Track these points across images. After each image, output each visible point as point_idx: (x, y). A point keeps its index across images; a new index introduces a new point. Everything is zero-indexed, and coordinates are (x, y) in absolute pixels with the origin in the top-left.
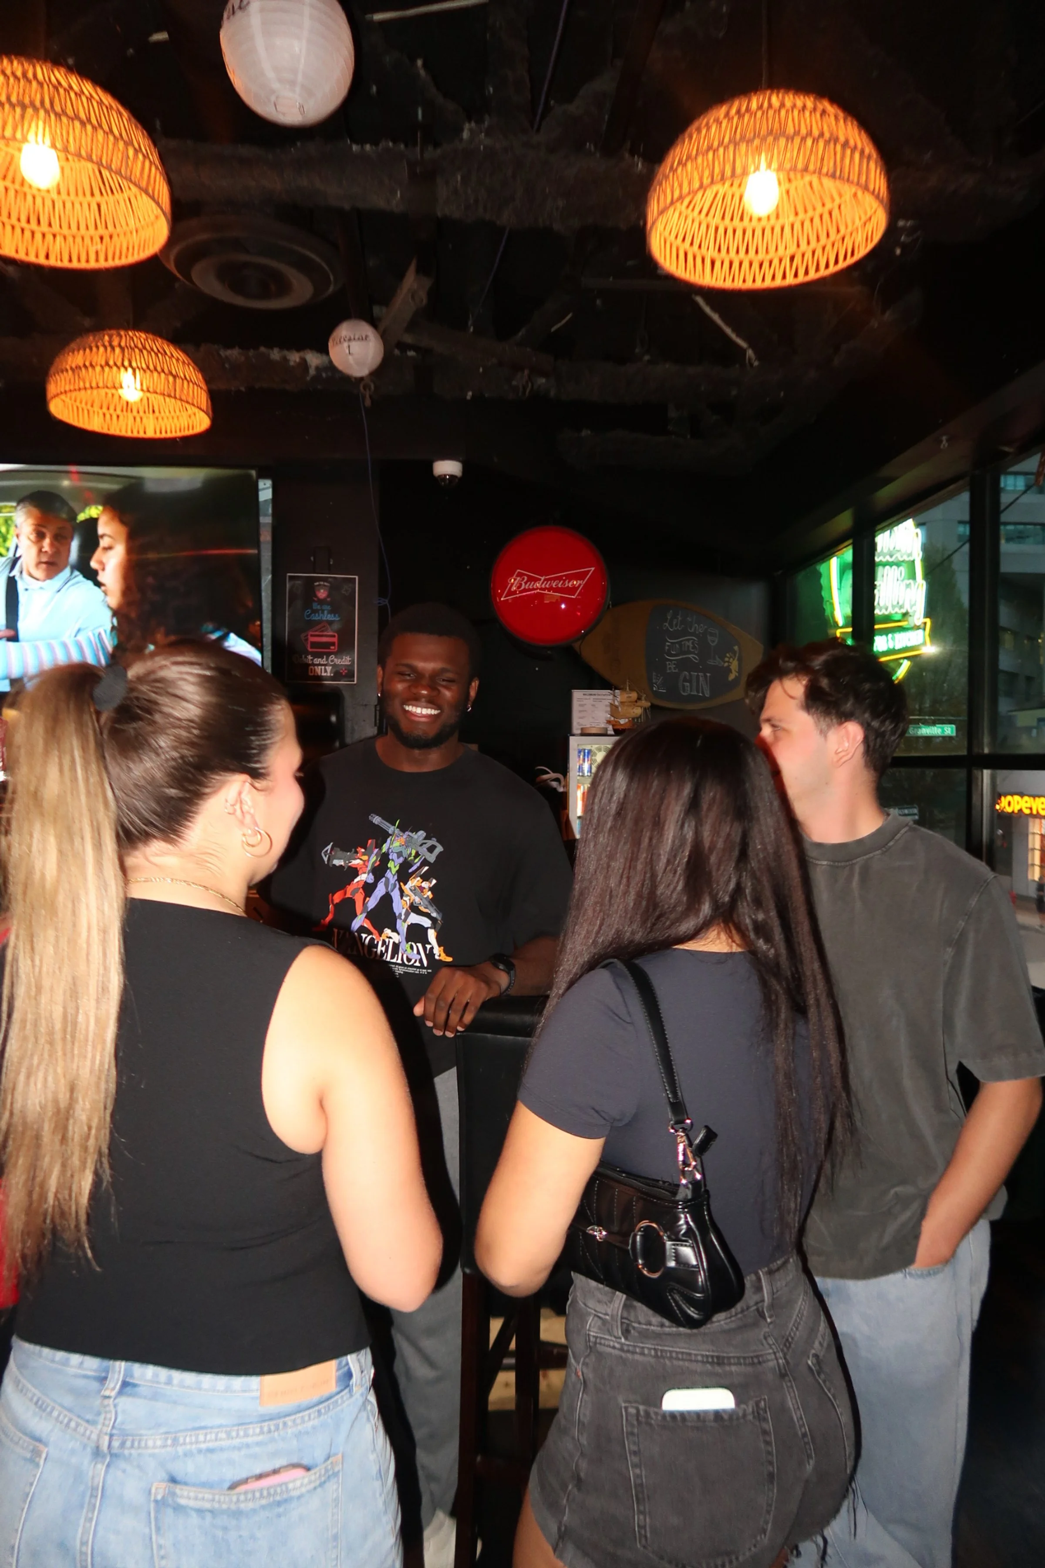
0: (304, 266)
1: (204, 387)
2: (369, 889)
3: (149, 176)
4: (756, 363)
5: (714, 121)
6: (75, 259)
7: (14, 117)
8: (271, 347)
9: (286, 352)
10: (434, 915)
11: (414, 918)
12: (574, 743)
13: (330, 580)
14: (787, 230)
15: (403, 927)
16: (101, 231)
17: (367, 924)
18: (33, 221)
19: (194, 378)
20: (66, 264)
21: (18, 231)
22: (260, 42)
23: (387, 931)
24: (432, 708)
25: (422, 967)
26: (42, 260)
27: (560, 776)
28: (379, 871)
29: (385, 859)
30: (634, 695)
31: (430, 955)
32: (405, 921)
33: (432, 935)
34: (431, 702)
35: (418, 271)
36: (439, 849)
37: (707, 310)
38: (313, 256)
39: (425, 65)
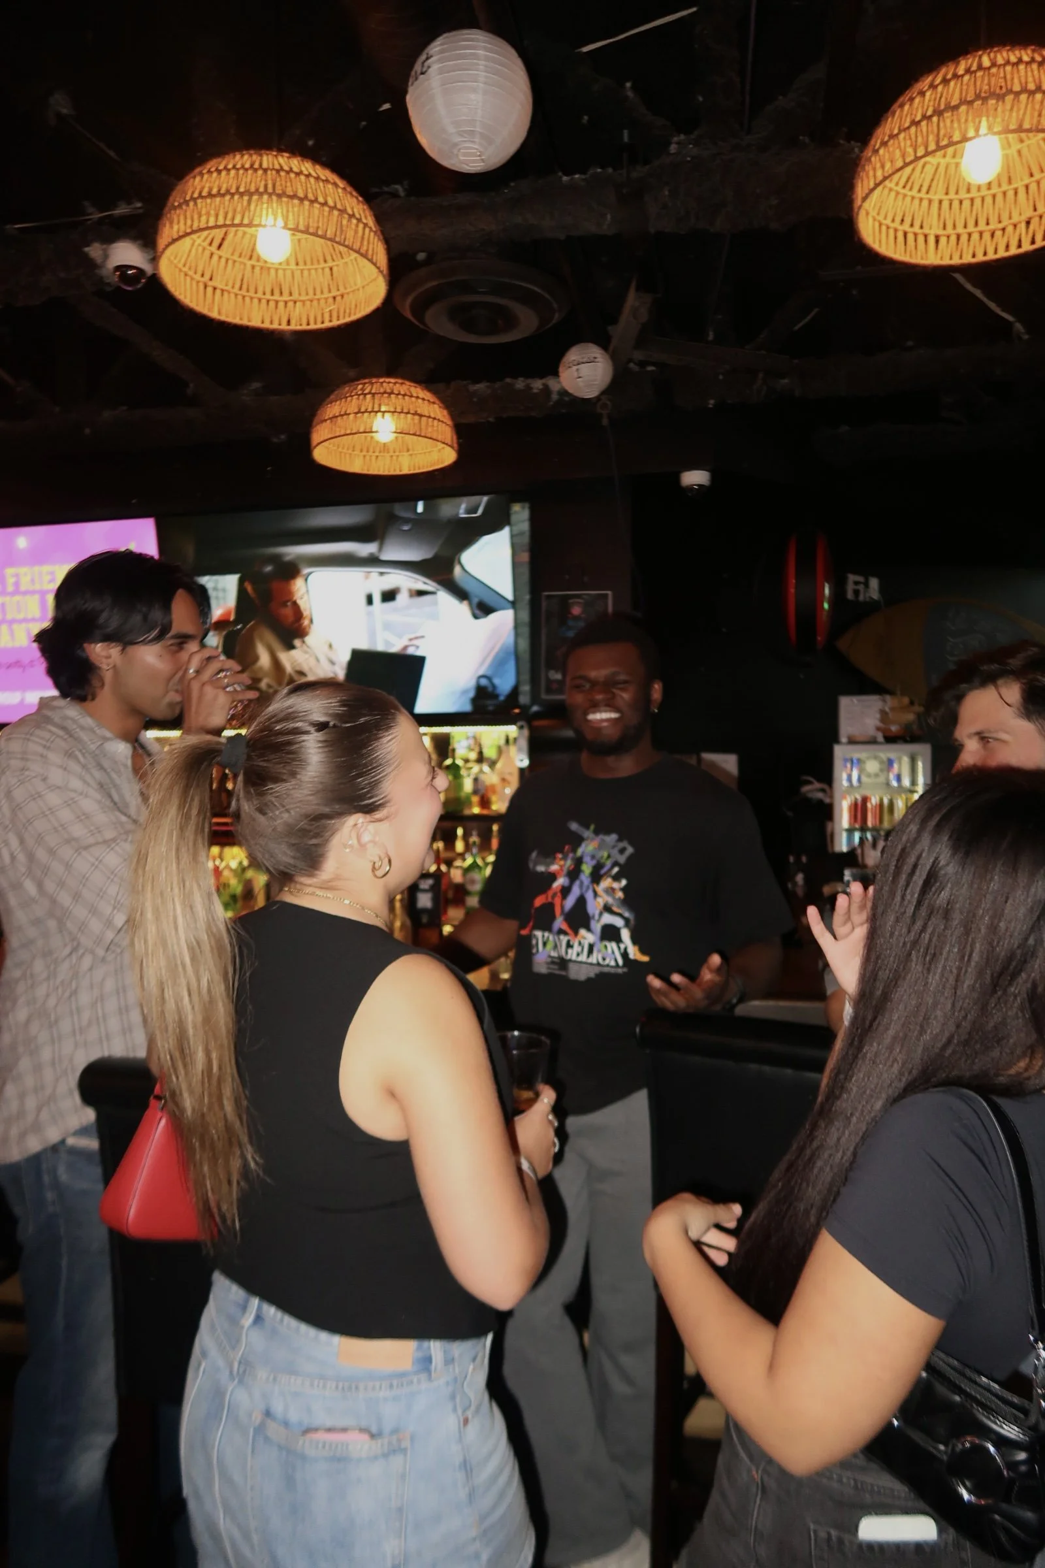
0: (528, 299)
1: (449, 422)
2: (565, 891)
3: (363, 238)
4: (1026, 337)
5: (918, 93)
6: (312, 321)
7: (242, 205)
8: (515, 377)
9: (529, 381)
10: (627, 914)
11: (608, 919)
12: (839, 751)
13: (585, 597)
14: (1022, 192)
15: (597, 927)
16: (334, 293)
17: (565, 927)
18: (277, 292)
19: (439, 416)
20: (304, 327)
21: (264, 302)
22: (439, 101)
23: (583, 932)
24: (610, 711)
25: (617, 965)
26: (284, 327)
27: (825, 786)
28: (574, 874)
29: (579, 862)
30: (906, 700)
31: (625, 955)
32: (598, 921)
33: (625, 934)
34: (610, 705)
35: (638, 289)
36: (630, 850)
37: (969, 287)
38: (536, 289)
39: (633, 88)
